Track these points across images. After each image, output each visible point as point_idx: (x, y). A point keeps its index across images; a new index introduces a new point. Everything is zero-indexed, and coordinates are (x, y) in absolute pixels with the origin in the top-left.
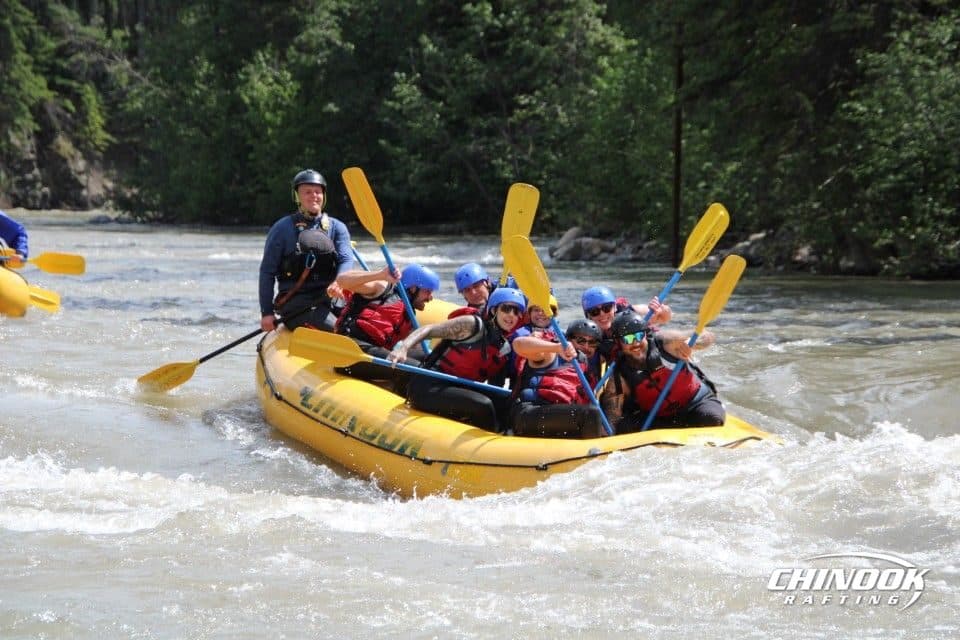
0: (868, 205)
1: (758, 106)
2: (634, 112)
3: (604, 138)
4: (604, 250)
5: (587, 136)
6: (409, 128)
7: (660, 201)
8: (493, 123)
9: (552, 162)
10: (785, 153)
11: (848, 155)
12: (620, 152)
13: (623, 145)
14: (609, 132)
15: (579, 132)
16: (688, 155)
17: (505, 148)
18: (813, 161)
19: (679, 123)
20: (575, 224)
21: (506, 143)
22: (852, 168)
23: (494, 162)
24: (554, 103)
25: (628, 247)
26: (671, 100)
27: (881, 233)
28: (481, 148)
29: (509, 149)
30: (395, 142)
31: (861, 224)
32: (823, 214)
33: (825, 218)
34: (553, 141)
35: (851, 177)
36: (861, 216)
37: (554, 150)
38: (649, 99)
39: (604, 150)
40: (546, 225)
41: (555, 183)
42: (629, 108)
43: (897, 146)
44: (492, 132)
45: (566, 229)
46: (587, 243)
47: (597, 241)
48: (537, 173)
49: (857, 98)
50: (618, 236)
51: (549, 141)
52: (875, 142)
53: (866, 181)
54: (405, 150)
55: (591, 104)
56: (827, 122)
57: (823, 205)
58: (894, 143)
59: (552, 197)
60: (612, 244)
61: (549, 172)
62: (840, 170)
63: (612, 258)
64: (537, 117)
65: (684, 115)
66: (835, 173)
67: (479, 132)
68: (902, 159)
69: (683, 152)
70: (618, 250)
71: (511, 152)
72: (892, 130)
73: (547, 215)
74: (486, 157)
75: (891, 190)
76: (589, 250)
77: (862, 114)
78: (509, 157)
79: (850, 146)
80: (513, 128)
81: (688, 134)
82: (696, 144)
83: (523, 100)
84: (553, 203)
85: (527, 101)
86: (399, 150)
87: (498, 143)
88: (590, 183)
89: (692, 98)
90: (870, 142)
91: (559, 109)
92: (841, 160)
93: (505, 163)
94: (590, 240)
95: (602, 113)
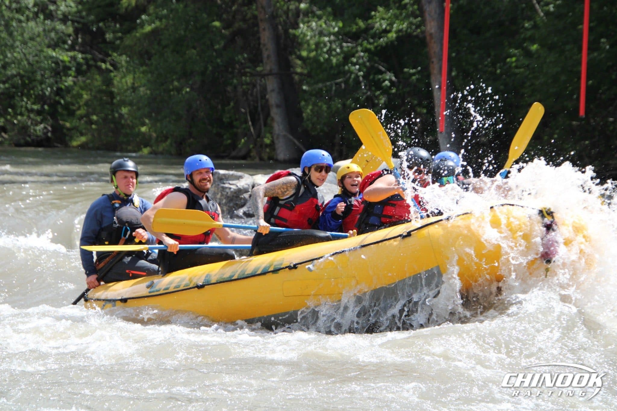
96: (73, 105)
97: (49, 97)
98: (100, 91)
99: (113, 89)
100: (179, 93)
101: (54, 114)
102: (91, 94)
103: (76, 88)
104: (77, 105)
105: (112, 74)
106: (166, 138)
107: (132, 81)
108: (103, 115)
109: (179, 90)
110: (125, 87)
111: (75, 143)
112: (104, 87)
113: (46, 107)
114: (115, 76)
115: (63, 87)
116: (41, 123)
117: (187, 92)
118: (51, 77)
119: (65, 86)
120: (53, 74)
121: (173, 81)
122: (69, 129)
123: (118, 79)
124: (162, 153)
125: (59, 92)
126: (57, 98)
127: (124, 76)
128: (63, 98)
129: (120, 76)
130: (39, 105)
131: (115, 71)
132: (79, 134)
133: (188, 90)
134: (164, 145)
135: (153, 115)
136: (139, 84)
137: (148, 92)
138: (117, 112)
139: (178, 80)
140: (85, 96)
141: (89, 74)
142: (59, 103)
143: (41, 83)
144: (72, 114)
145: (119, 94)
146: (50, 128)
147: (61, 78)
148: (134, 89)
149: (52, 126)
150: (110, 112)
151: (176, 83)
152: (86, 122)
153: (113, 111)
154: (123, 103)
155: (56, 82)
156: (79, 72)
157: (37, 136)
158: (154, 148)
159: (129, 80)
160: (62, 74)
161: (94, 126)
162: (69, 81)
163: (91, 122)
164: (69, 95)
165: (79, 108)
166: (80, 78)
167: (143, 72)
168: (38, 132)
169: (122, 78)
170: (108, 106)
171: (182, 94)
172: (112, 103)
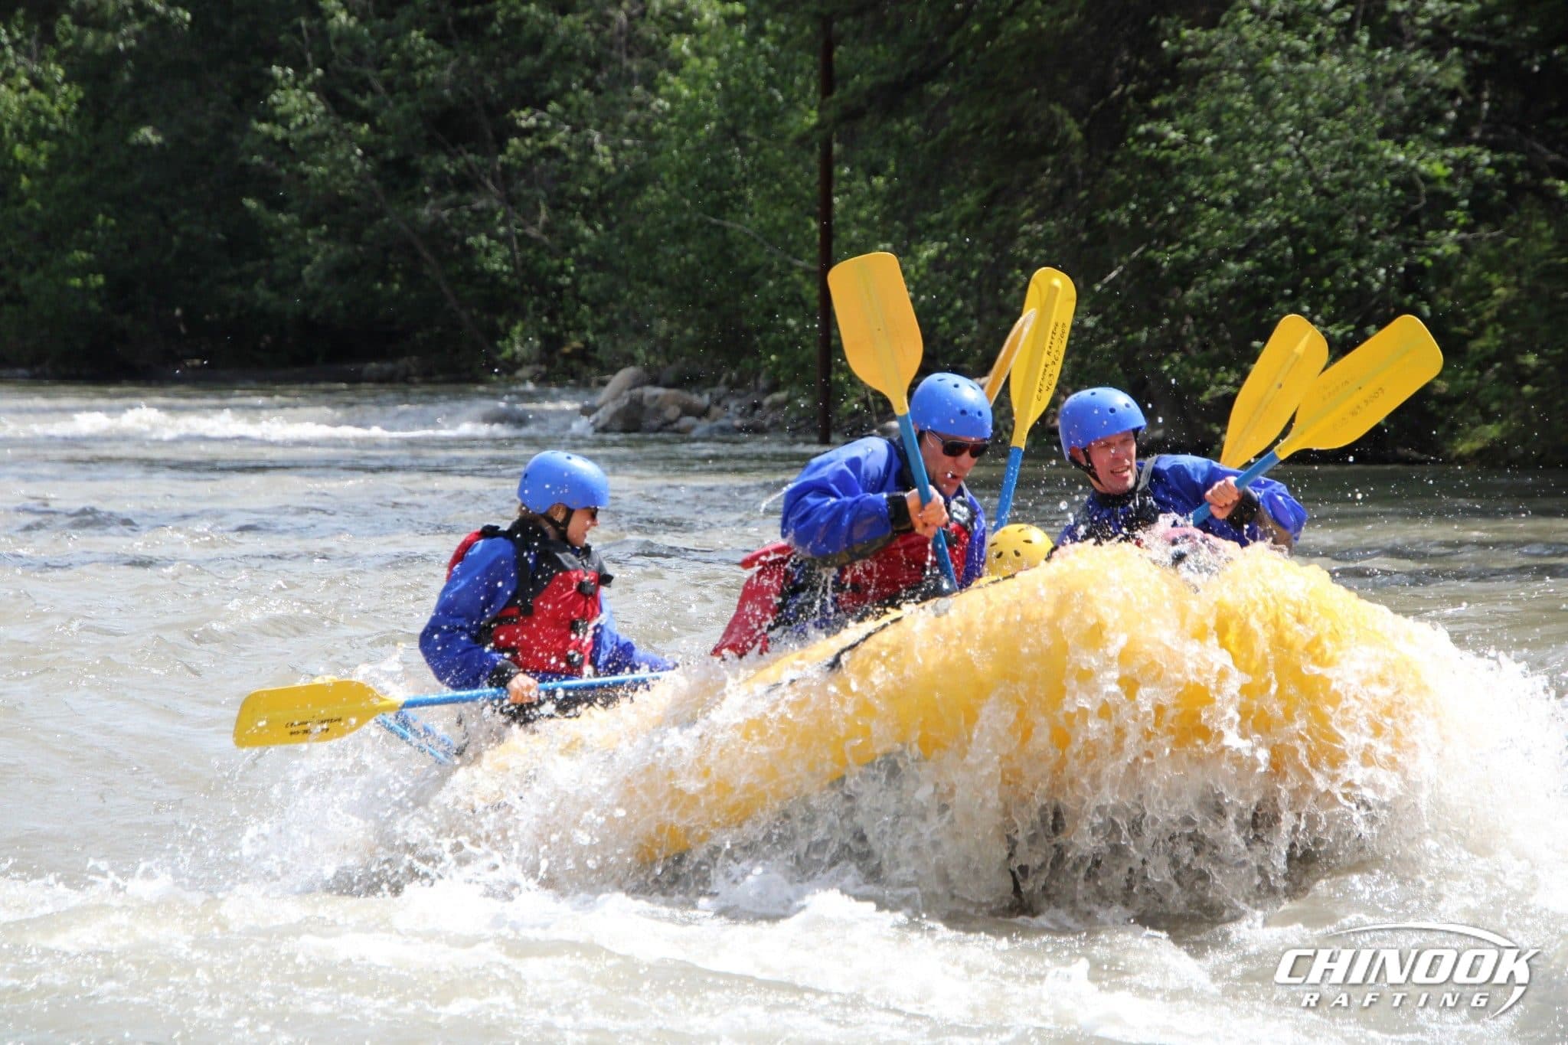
0: (1189, 320)
1: (977, 130)
2: (742, 142)
3: (684, 195)
4: (688, 410)
5: (650, 189)
6: (304, 176)
7: (793, 316)
8: (468, 165)
9: (584, 240)
10: (1029, 221)
11: (1149, 225)
12: (714, 221)
13: (720, 208)
14: (694, 182)
15: (638, 181)
16: (846, 226)
17: (493, 213)
18: (1084, 237)
19: (828, 163)
20: (630, 360)
21: (495, 204)
22: (1157, 248)
23: (470, 240)
24: (586, 126)
25: (732, 404)
26: (812, 119)
27: (1213, 375)
28: (446, 213)
29: (500, 216)
30: (277, 204)
31: (1176, 357)
32: (1104, 339)
33: (1109, 346)
34: (586, 199)
35: (1153, 265)
36: (1175, 342)
37: (587, 217)
38: (768, 117)
39: (685, 216)
40: (574, 364)
41: (591, 282)
42: (731, 133)
43: (1241, 206)
44: (466, 183)
45: (614, 371)
46: (656, 397)
47: (673, 392)
48: (557, 263)
49: (1164, 114)
50: (715, 383)
51: (578, 198)
52: (1200, 198)
53: (1184, 274)
54: (296, 218)
55: (659, 126)
56: (1109, 162)
57: (1104, 322)
58: (1235, 200)
59: (585, 308)
60: (704, 400)
61: (580, 260)
62: (1135, 254)
63: (703, 426)
64: (553, 152)
65: (836, 148)
66: (1124, 259)
67: (441, 183)
68: (1250, 230)
69: (838, 219)
70: (716, 410)
71: (504, 222)
72: (1233, 175)
73: (577, 344)
74: (454, 231)
75: (1234, 291)
76: (658, 411)
77: (1175, 146)
78: (502, 230)
79: (1155, 208)
80: (506, 176)
81: (844, 185)
82: (860, 205)
83: (526, 119)
84: (589, 323)
85: (532, 121)
86: (283, 218)
87: (480, 204)
88: (659, 282)
89: (851, 115)
90: (1192, 200)
91: (597, 137)
92: (1137, 234)
93: (493, 242)
94: (660, 391)
95: (682, 142)
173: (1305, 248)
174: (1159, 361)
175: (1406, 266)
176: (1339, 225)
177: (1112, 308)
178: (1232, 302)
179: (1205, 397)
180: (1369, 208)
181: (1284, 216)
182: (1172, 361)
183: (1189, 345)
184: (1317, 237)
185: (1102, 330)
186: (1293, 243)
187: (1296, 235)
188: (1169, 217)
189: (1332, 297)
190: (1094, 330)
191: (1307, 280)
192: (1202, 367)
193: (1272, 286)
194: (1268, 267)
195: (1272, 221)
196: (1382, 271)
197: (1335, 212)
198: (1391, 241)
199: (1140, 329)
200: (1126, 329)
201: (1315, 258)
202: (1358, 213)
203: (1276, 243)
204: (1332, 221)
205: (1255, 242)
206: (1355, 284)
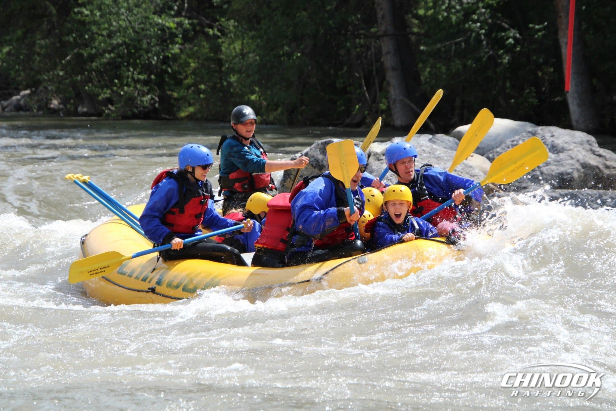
96: (181, 74)
97: (156, 66)
98: (208, 59)
99: (221, 56)
100: (289, 59)
101: (161, 84)
102: (198, 62)
103: (183, 57)
104: (184, 74)
105: (220, 40)
106: (277, 106)
107: (240, 47)
108: (211, 84)
109: (289, 55)
110: (234, 54)
111: (183, 114)
112: (212, 55)
113: (153, 77)
114: (223, 42)
115: (170, 55)
116: (148, 94)
117: (297, 57)
118: (157, 45)
119: (172, 54)
120: (159, 42)
121: (282, 46)
122: (176, 100)
123: (225, 45)
124: (272, 123)
125: (165, 61)
126: (164, 67)
127: (233, 42)
128: (170, 67)
129: (228, 42)
130: (146, 75)
131: (222, 37)
132: (187, 104)
133: (299, 54)
134: (275, 113)
135: (263, 82)
136: (248, 49)
137: (258, 58)
138: (226, 80)
139: (289, 45)
140: (192, 65)
141: (196, 41)
142: (166, 72)
143: (148, 51)
144: (179, 83)
145: (227, 61)
146: (157, 99)
147: (167, 46)
148: (243, 55)
149: (159, 97)
150: (218, 81)
151: (286, 48)
152: (194, 92)
153: (221, 79)
154: (232, 71)
155: (163, 50)
156: (186, 39)
157: (144, 107)
158: (264, 117)
159: (238, 46)
160: (168, 41)
161: (202, 96)
162: (176, 49)
163: (199, 92)
164: (176, 64)
165: (186, 77)
166: (187, 46)
167: (252, 38)
168: (145, 103)
169: (229, 44)
170: (216, 74)
171: (293, 59)
172: (220, 71)
173: (130, 50)
174: (84, 86)
175: (163, 56)
176: (141, 42)
177: (69, 68)
178: (107, 67)
179: (100, 98)
180: (151, 37)
181: (123, 39)
182: (89, 87)
183: (94, 81)
184: (135, 47)
185: (65, 76)
186: (127, 49)
187: (127, 46)
188: (85, 39)
189: (140, 66)
190: (62, 76)
191: (132, 60)
192: (98, 88)
193: (120, 62)
194: (119, 56)
195: (119, 41)
196: (155, 58)
197: (140, 38)
198: (158, 48)
199: (78, 76)
200: (73, 75)
201: (134, 54)
202: (147, 39)
203: (121, 48)
204: (139, 41)
205: (115, 48)
206: (147, 62)
